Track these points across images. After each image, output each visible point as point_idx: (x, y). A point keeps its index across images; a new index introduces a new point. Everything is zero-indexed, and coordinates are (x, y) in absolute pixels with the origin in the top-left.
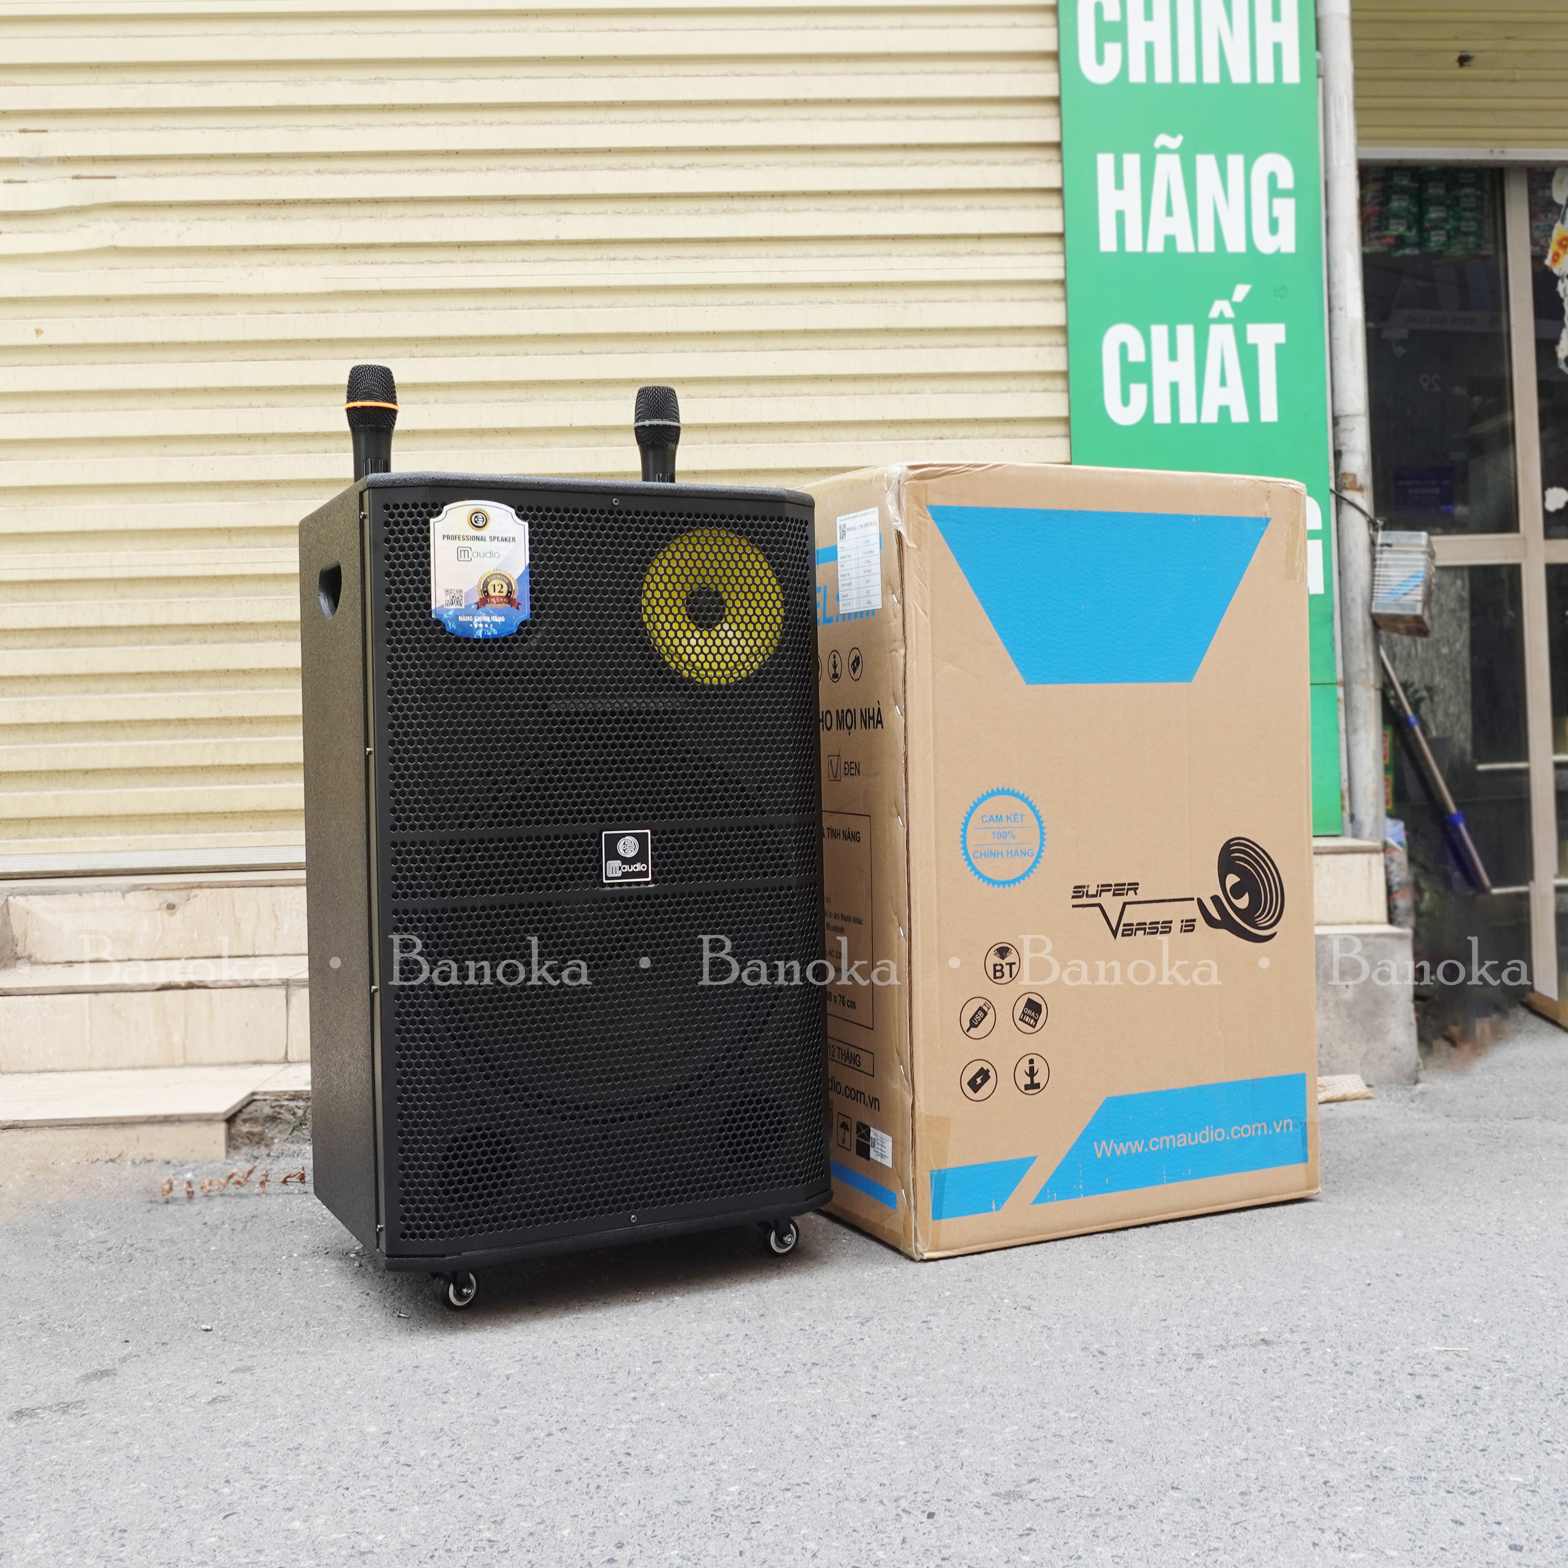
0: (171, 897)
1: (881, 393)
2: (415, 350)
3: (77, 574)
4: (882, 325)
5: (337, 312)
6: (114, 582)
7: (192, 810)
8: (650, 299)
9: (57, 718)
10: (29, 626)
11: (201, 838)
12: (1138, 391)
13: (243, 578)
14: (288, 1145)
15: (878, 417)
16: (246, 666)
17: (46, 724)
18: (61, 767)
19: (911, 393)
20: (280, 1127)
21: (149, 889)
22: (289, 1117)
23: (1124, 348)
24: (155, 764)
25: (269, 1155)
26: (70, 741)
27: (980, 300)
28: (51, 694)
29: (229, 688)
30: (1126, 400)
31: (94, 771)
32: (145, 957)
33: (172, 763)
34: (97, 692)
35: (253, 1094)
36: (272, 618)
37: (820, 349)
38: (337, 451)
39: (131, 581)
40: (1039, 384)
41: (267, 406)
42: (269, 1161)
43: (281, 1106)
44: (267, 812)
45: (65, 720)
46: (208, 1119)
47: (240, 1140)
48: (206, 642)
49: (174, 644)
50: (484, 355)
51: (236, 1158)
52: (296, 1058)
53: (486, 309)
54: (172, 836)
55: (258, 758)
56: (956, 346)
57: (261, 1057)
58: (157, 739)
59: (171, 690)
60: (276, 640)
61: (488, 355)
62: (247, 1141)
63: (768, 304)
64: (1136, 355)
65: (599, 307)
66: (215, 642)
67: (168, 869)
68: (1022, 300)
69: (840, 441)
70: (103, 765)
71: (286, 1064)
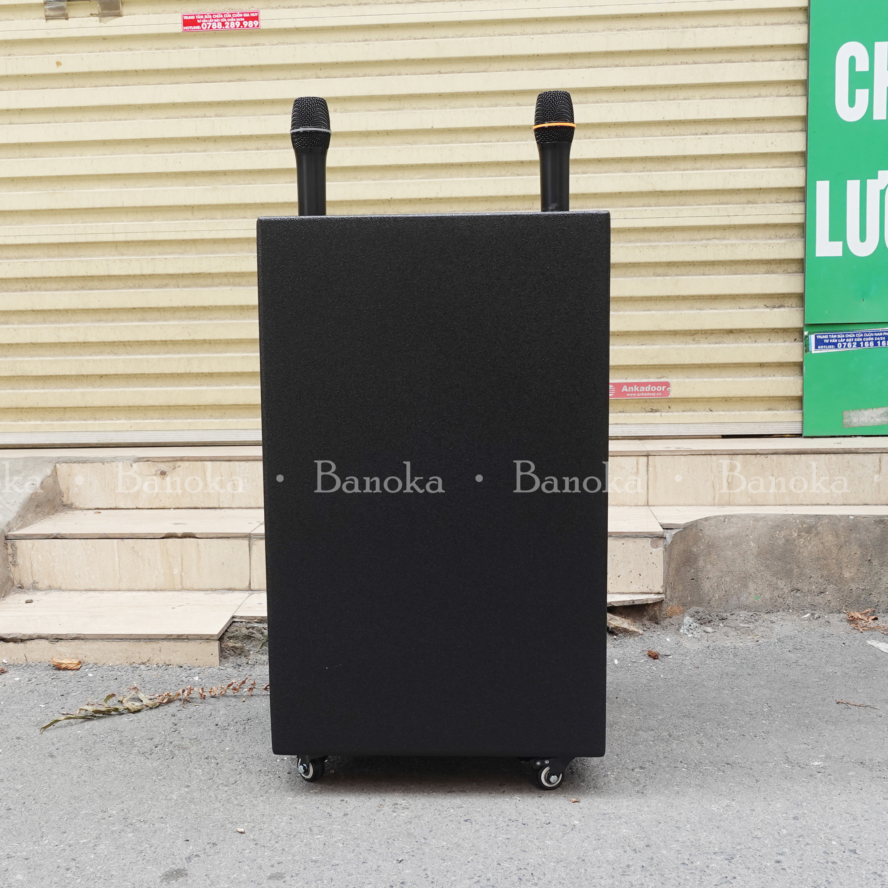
0: (163, 467)
1: (662, 100)
2: (321, 73)
3: (91, 239)
4: (664, 47)
5: (264, 45)
6: (115, 244)
7: (172, 403)
8: (490, 30)
9: (81, 339)
10: (60, 275)
11: (178, 423)
12: (862, 95)
13: (203, 241)
14: (259, 655)
15: (659, 118)
16: (206, 304)
17: (74, 343)
18: (85, 373)
19: (685, 99)
20: (254, 643)
21: (148, 461)
22: (258, 635)
23: (852, 60)
24: (147, 371)
25: (247, 663)
26: (90, 355)
27: (740, 25)
28: (76, 322)
29: (195, 319)
30: (852, 102)
31: (106, 375)
32: (147, 507)
33: (158, 371)
34: (106, 321)
35: (233, 617)
36: (223, 270)
37: (617, 66)
38: (265, 149)
39: (128, 243)
40: (783, 91)
41: (216, 116)
42: (248, 668)
43: (253, 628)
44: (222, 406)
45: (86, 341)
46: (207, 638)
47: (228, 652)
48: (178, 287)
49: (157, 288)
50: (369, 76)
51: (226, 665)
52: (256, 587)
53: (370, 40)
54: (159, 421)
55: (215, 369)
56: (721, 62)
57: (233, 586)
58: (148, 354)
59: (156, 320)
60: (226, 285)
61: (372, 75)
62: (232, 653)
63: (578, 32)
64: (862, 66)
65: (453, 37)
66: (184, 287)
67: (157, 443)
68: (773, 24)
69: (630, 137)
70: (112, 372)
71: (250, 592)
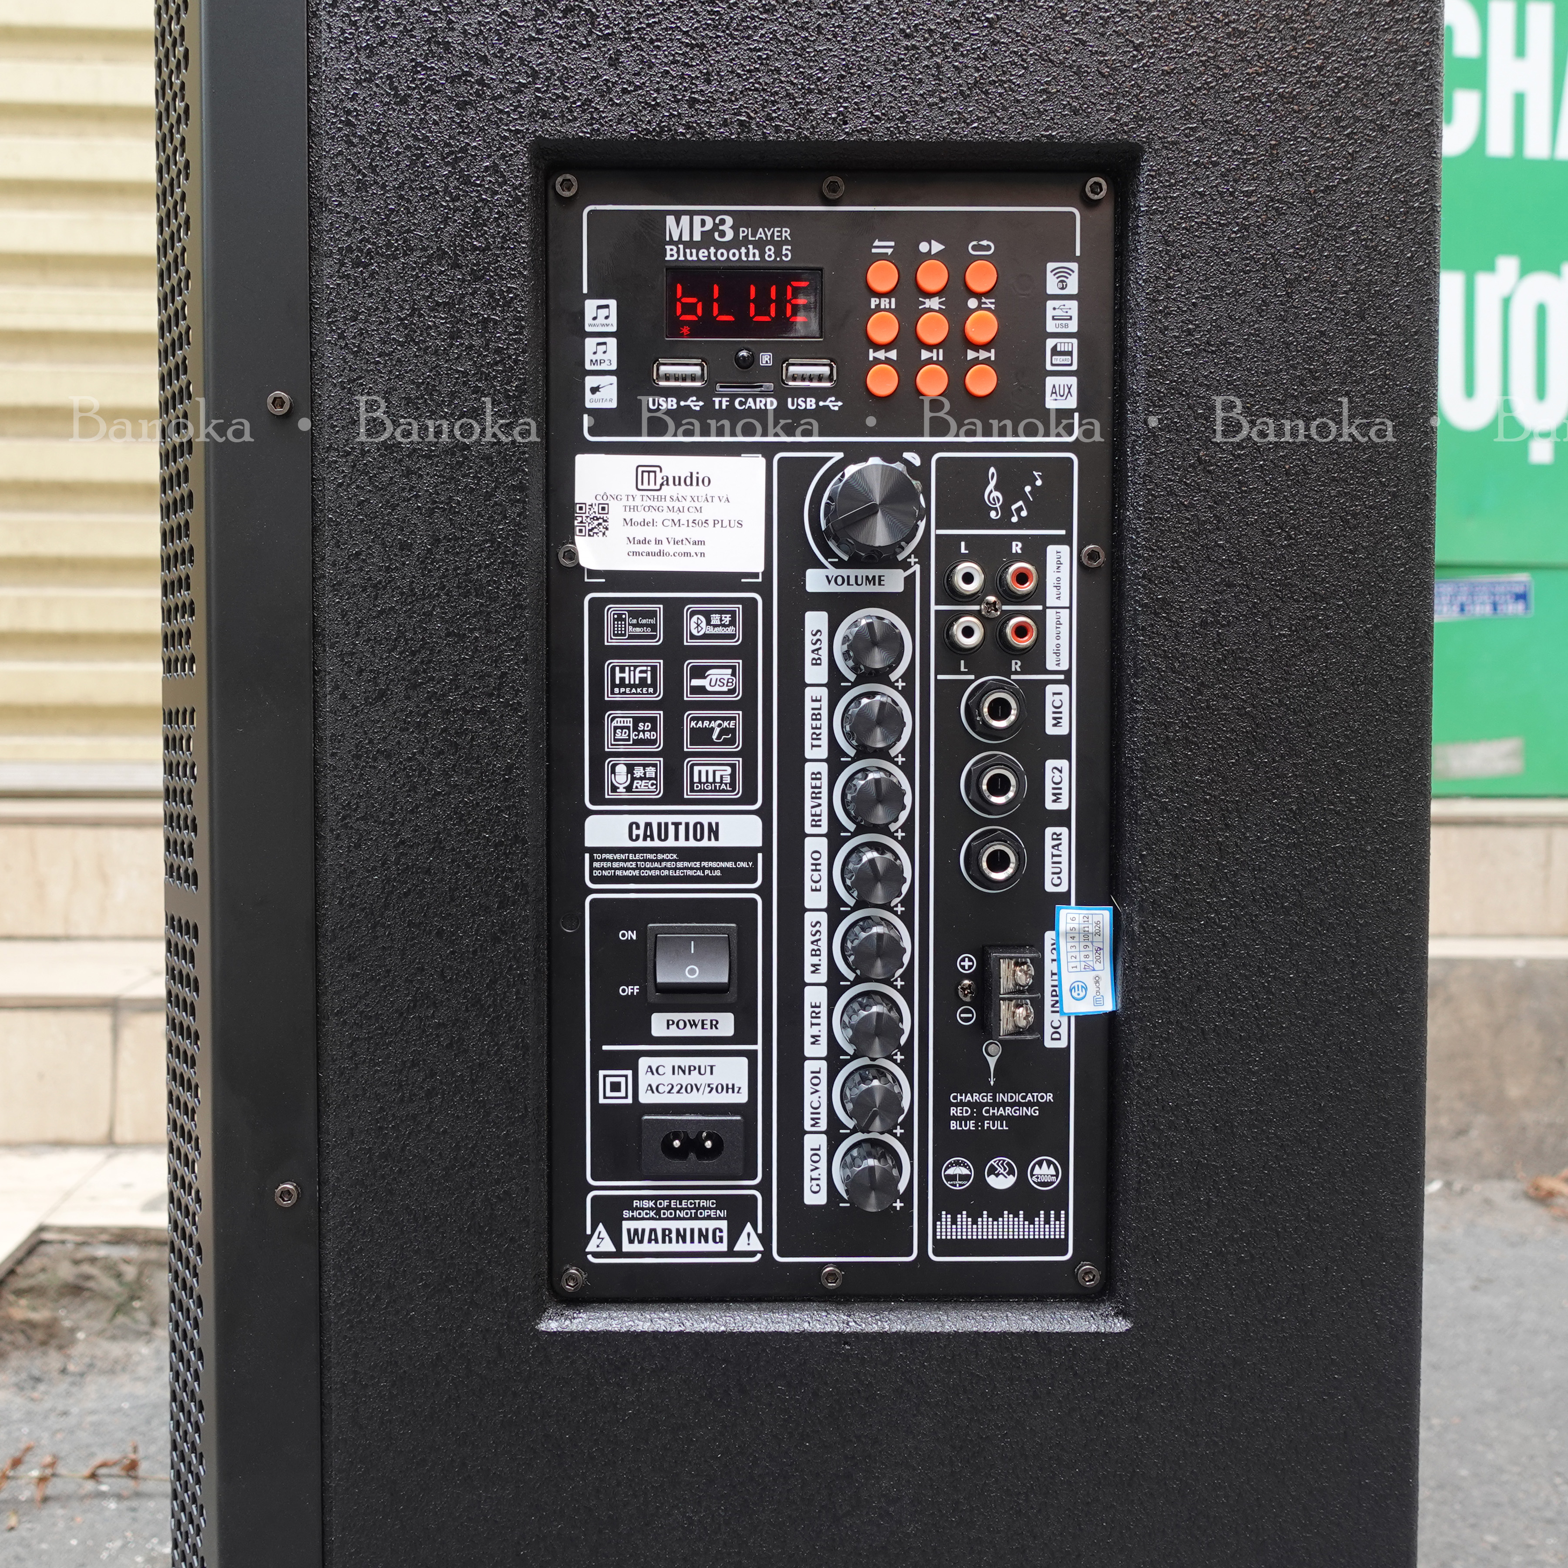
14: (107, 1346)
20: (91, 1306)
22: (108, 1283)
25: (63, 1371)
35: (42, 1229)
41: (105, 60)
43: (93, 1260)
44: (96, 708)
52: (130, 1137)
57: (65, 1133)
62: (21, 1339)
64: (1467, 45)
71: (111, 1150)
